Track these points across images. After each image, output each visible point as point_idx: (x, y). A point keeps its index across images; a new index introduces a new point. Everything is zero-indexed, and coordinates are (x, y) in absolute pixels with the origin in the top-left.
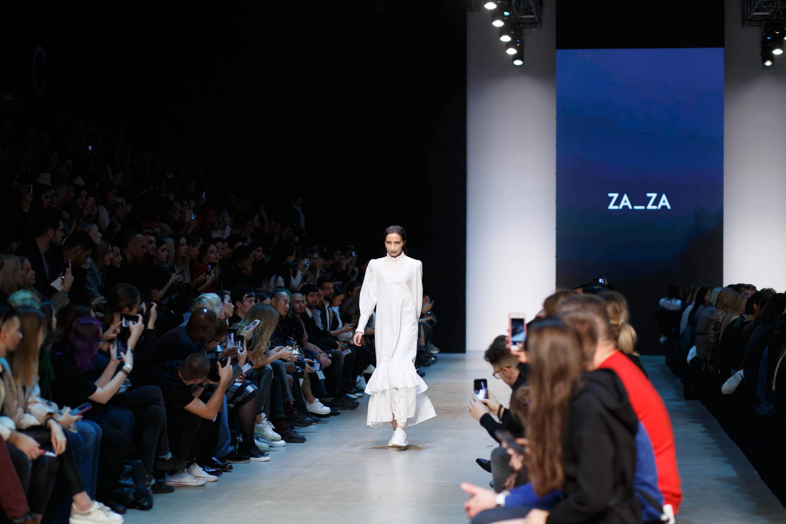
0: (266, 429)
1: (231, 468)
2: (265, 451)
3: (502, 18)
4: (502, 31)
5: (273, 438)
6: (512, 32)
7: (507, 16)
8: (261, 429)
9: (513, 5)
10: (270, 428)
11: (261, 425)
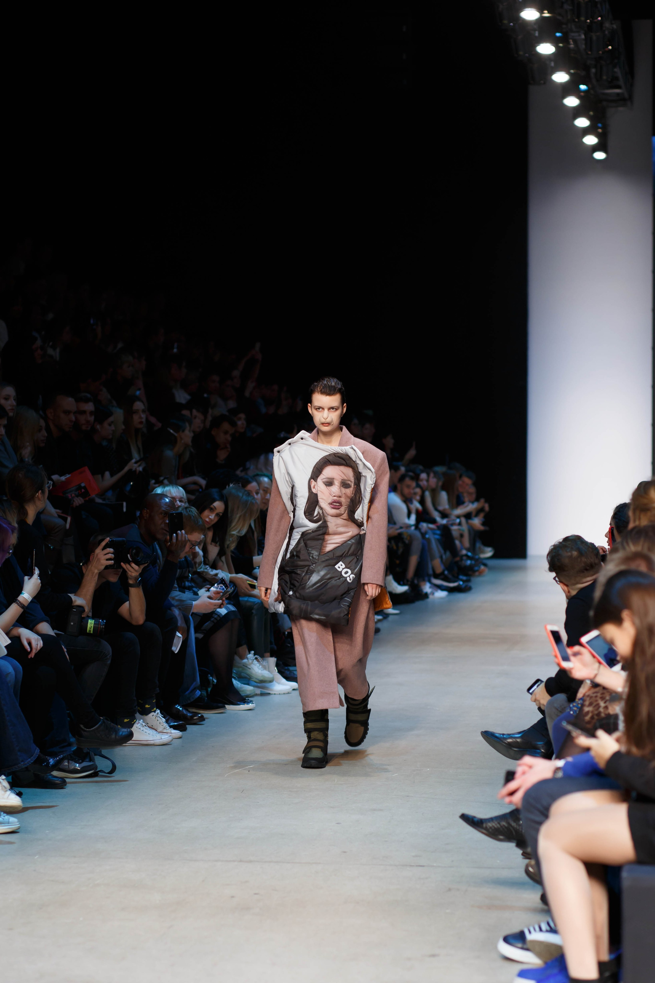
0: (253, 666)
1: (202, 719)
2: (248, 696)
3: (577, 93)
4: (577, 112)
5: (262, 678)
6: (591, 113)
7: (585, 92)
8: (245, 666)
9: (592, 75)
10: (258, 665)
11: (245, 661)
